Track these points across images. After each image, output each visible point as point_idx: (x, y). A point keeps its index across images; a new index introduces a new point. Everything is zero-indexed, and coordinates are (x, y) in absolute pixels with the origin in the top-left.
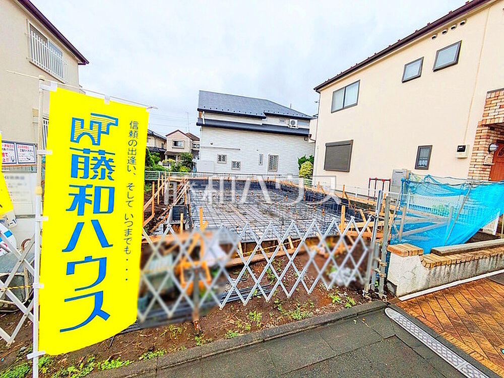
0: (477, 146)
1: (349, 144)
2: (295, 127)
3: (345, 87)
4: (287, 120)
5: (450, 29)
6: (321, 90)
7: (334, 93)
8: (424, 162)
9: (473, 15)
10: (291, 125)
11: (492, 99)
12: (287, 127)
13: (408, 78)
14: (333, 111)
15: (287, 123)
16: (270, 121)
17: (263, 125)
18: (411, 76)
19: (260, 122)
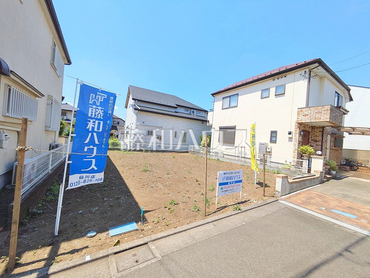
0: (296, 132)
1: (234, 128)
2: (194, 115)
3: (230, 96)
4: (189, 110)
5: (280, 78)
6: (215, 96)
7: (223, 98)
8: (274, 139)
9: (289, 74)
10: (192, 114)
11: (300, 112)
12: (190, 114)
13: (263, 97)
14: (223, 108)
15: (189, 112)
16: (179, 110)
17: (175, 112)
18: (265, 96)
19: (174, 110)
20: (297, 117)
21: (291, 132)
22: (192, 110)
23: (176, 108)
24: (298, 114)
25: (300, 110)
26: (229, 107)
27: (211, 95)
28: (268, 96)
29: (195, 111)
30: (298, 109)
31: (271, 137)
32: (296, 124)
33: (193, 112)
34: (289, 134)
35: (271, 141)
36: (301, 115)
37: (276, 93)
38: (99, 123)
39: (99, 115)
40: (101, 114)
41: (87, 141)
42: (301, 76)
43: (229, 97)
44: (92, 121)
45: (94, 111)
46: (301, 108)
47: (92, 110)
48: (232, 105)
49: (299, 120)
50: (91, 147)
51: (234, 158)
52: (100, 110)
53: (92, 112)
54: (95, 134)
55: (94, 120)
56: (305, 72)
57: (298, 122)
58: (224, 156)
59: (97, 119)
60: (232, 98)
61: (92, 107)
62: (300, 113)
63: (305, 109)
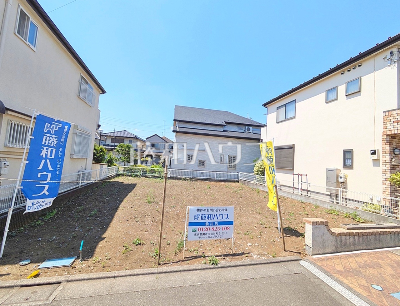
0: (384, 150)
1: (292, 148)
2: (250, 132)
3: (286, 104)
4: (243, 127)
5: (352, 69)
6: (268, 106)
7: (278, 108)
8: (348, 162)
9: (365, 60)
10: (247, 131)
11: (387, 117)
12: (244, 133)
13: (329, 100)
14: (278, 122)
15: (244, 130)
16: (229, 128)
17: (224, 131)
18: (332, 99)
19: (221, 129)
20: (383, 126)
21: (375, 151)
22: (247, 127)
23: (225, 126)
24: (385, 120)
25: (387, 114)
26: (284, 119)
27: (263, 105)
28: (335, 98)
29: (251, 128)
30: (384, 112)
31: (345, 159)
32: (383, 137)
33: (249, 129)
34: (372, 154)
35: (345, 166)
36: (390, 123)
37: (347, 92)
38: (52, 151)
39: (53, 142)
40: (55, 142)
41: (40, 168)
42: (386, 60)
43: (285, 106)
44: (45, 148)
45: (48, 139)
46: (388, 111)
47: (46, 138)
48: (289, 116)
49: (387, 130)
50: (45, 173)
51: (291, 190)
52: (54, 138)
53: (46, 140)
54: (48, 161)
55: (47, 147)
56: (392, 52)
57: (385, 134)
58: (282, 188)
59: (50, 146)
60: (289, 107)
61: (46, 136)
62: (388, 119)
63: (396, 112)
